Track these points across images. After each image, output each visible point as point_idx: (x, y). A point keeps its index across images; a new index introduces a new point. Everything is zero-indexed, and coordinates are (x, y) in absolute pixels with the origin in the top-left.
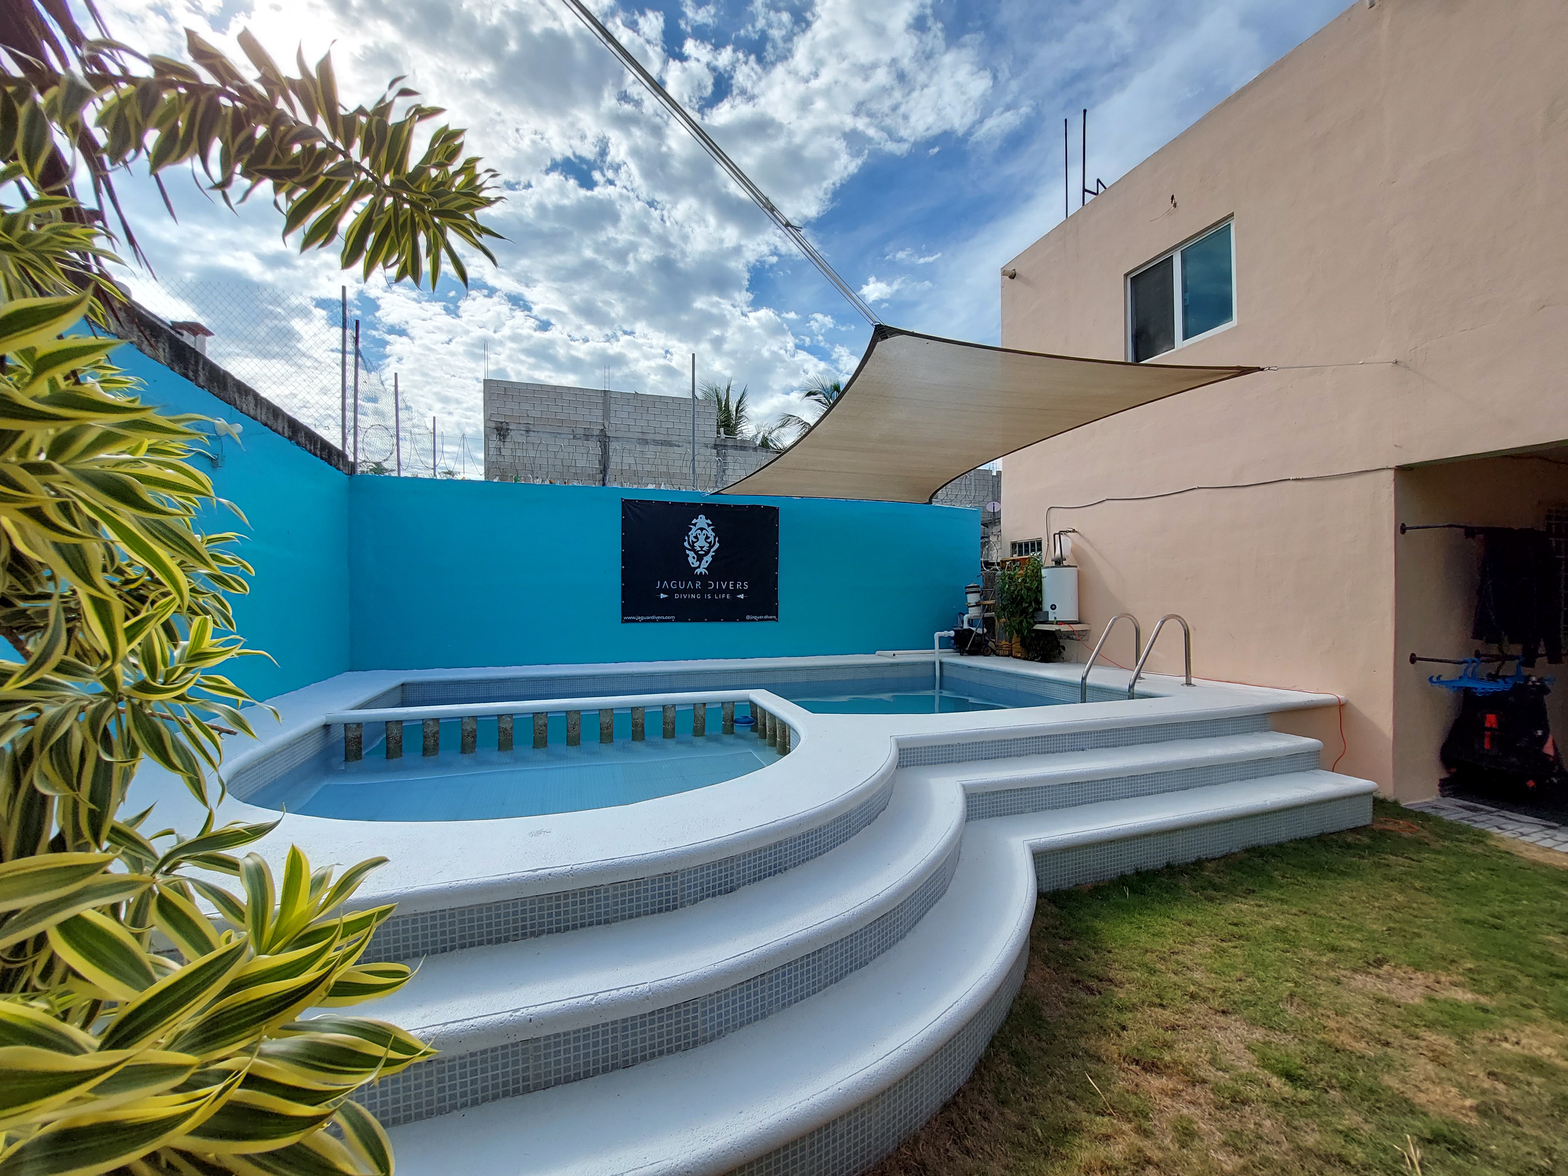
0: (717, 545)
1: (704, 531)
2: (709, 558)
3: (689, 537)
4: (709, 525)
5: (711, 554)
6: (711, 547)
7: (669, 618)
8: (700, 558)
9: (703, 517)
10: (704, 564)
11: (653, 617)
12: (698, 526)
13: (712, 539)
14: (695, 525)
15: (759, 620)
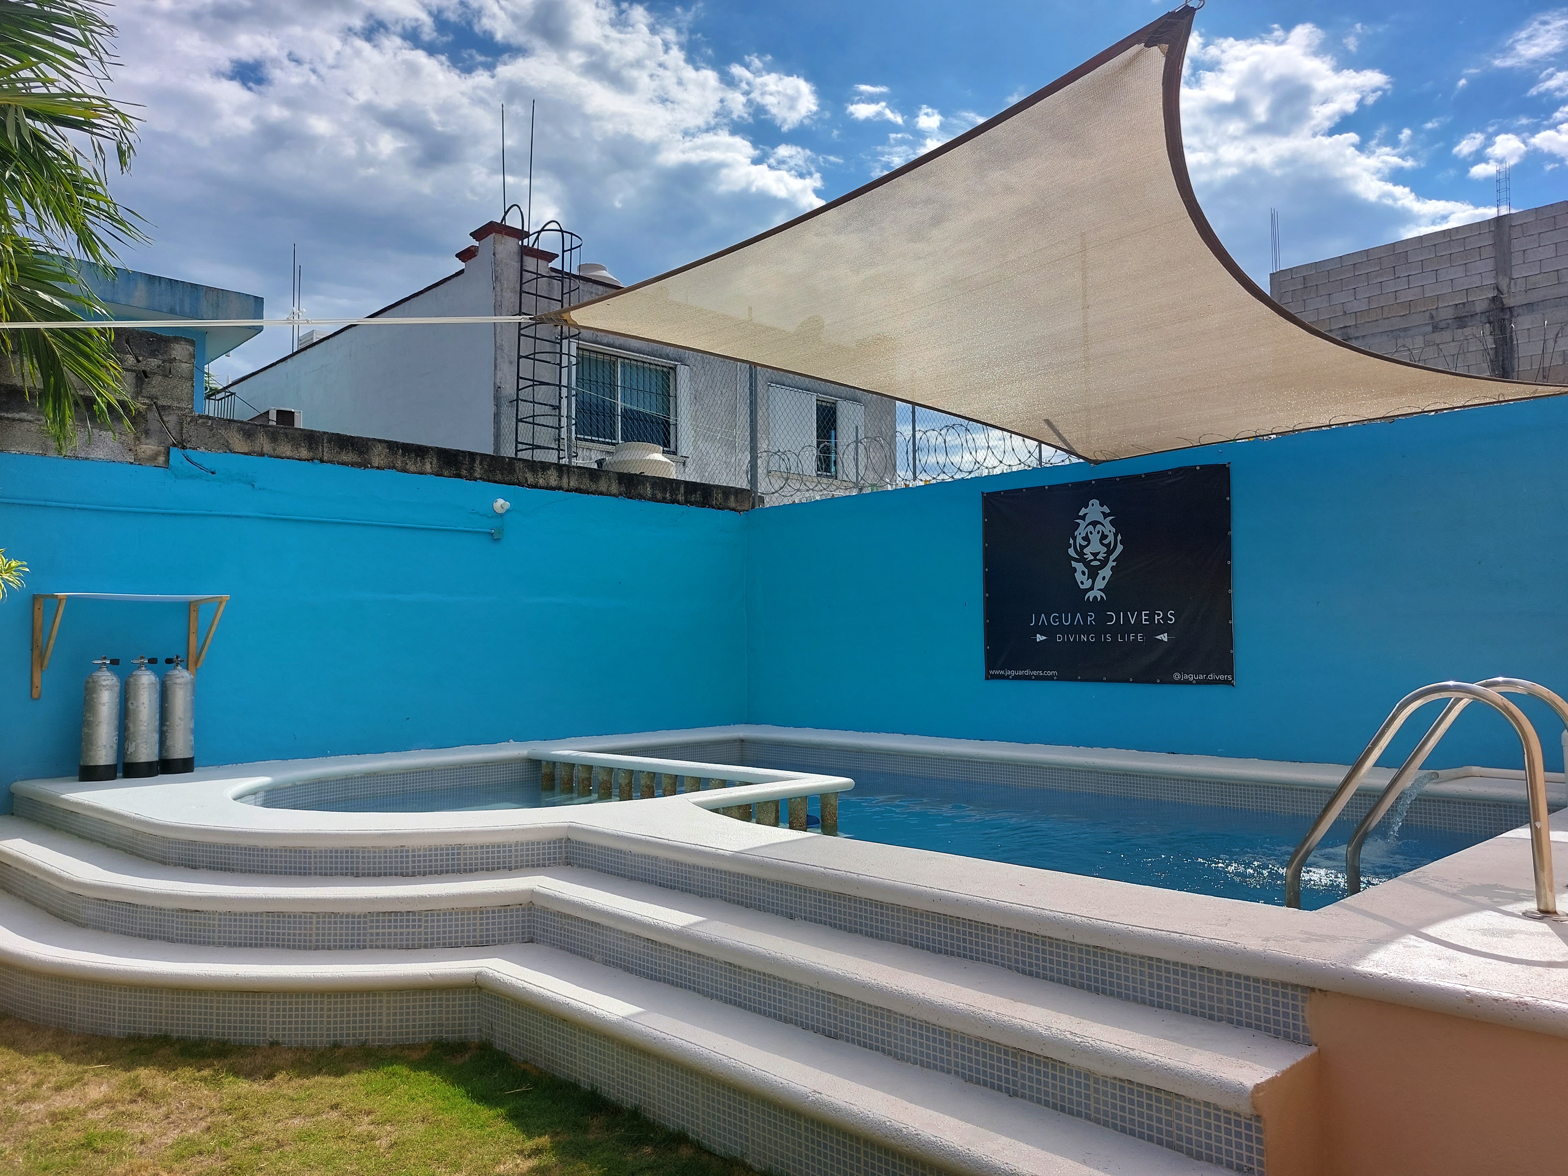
0: (1120, 548)
1: (1099, 527)
2: (1106, 572)
3: (1075, 539)
4: (1106, 515)
5: (1111, 564)
6: (1110, 552)
7: (1050, 673)
8: (1093, 574)
9: (1096, 502)
10: (1100, 584)
11: (1027, 672)
12: (1088, 520)
13: (1111, 538)
14: (1083, 518)
15: (1199, 682)
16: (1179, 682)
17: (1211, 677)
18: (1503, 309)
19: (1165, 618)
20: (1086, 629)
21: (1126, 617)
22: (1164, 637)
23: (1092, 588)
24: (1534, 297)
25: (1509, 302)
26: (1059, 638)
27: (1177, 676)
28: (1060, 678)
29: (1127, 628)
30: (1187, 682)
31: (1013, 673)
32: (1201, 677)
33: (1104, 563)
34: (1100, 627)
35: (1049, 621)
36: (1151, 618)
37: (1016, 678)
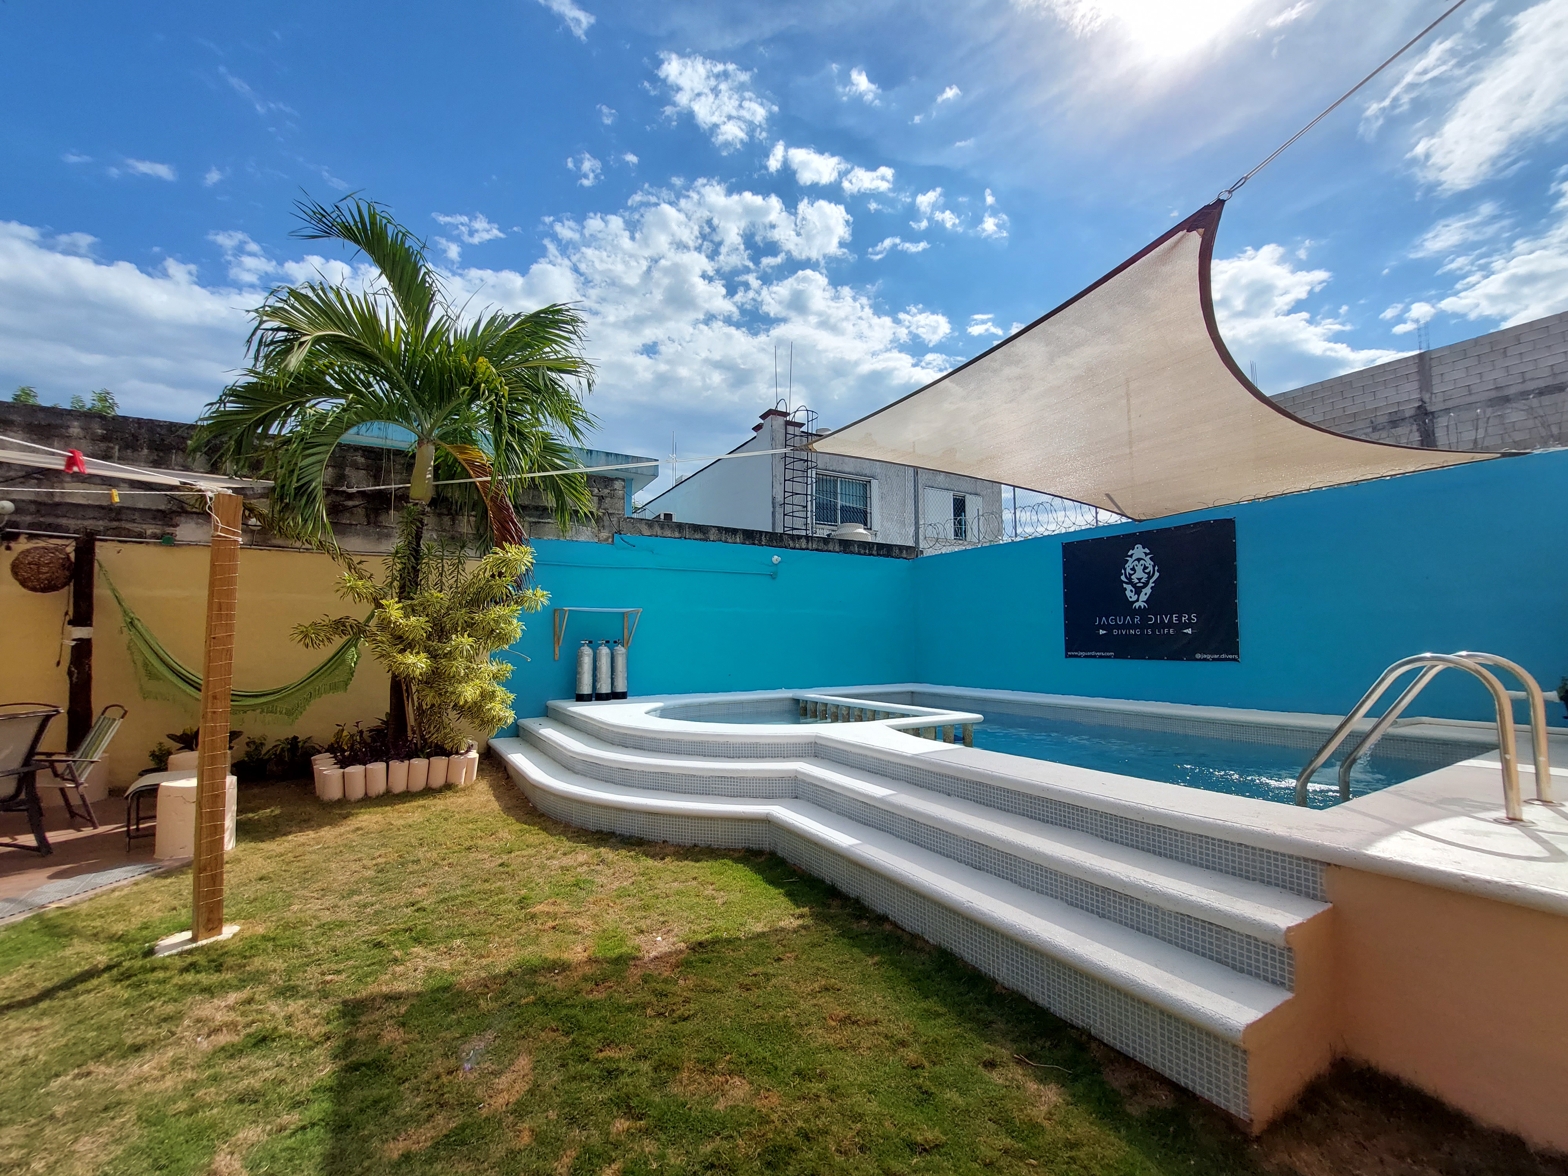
0: (1157, 575)
1: (1142, 562)
2: (1148, 590)
3: (1125, 570)
4: (1146, 554)
5: (1151, 585)
6: (1150, 578)
7: (1108, 654)
8: (1138, 591)
9: (1140, 546)
10: (1143, 597)
11: (1093, 653)
12: (1134, 557)
13: (1151, 569)
14: (1131, 556)
15: (1214, 659)
16: (1200, 660)
17: (1223, 656)
18: (1427, 414)
19: (1190, 619)
20: (1134, 626)
21: (1161, 618)
22: (1189, 631)
23: (1137, 600)
24: (1449, 404)
25: (1430, 409)
26: (1115, 632)
27: (1198, 656)
28: (1115, 657)
29: (1163, 625)
30: (1205, 660)
31: (1083, 654)
32: (1216, 656)
33: (1146, 584)
34: (1143, 626)
35: (1108, 621)
36: (1179, 619)
37: (1086, 657)
